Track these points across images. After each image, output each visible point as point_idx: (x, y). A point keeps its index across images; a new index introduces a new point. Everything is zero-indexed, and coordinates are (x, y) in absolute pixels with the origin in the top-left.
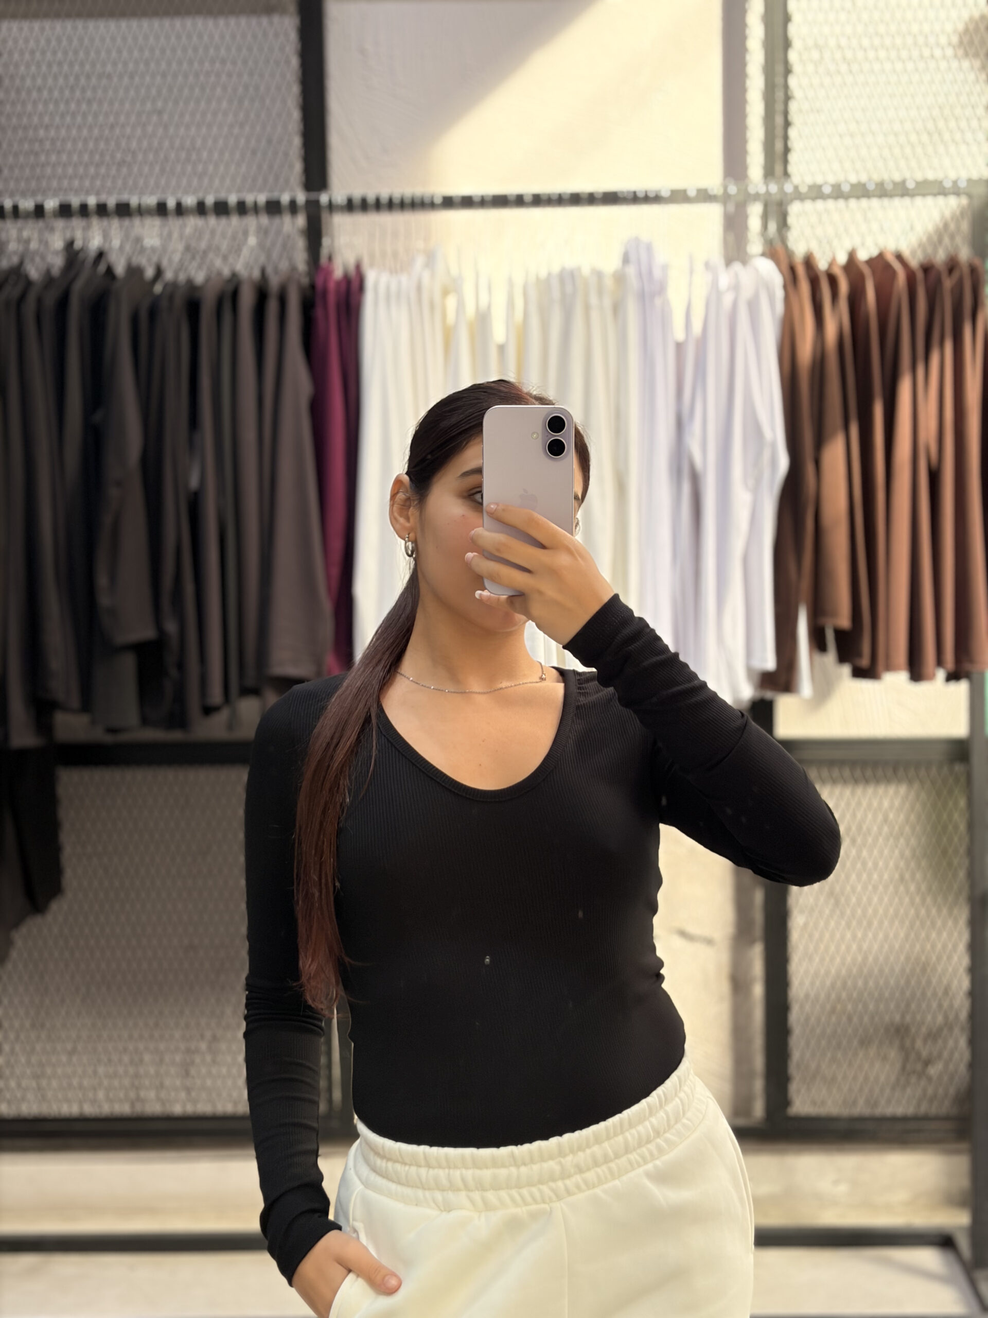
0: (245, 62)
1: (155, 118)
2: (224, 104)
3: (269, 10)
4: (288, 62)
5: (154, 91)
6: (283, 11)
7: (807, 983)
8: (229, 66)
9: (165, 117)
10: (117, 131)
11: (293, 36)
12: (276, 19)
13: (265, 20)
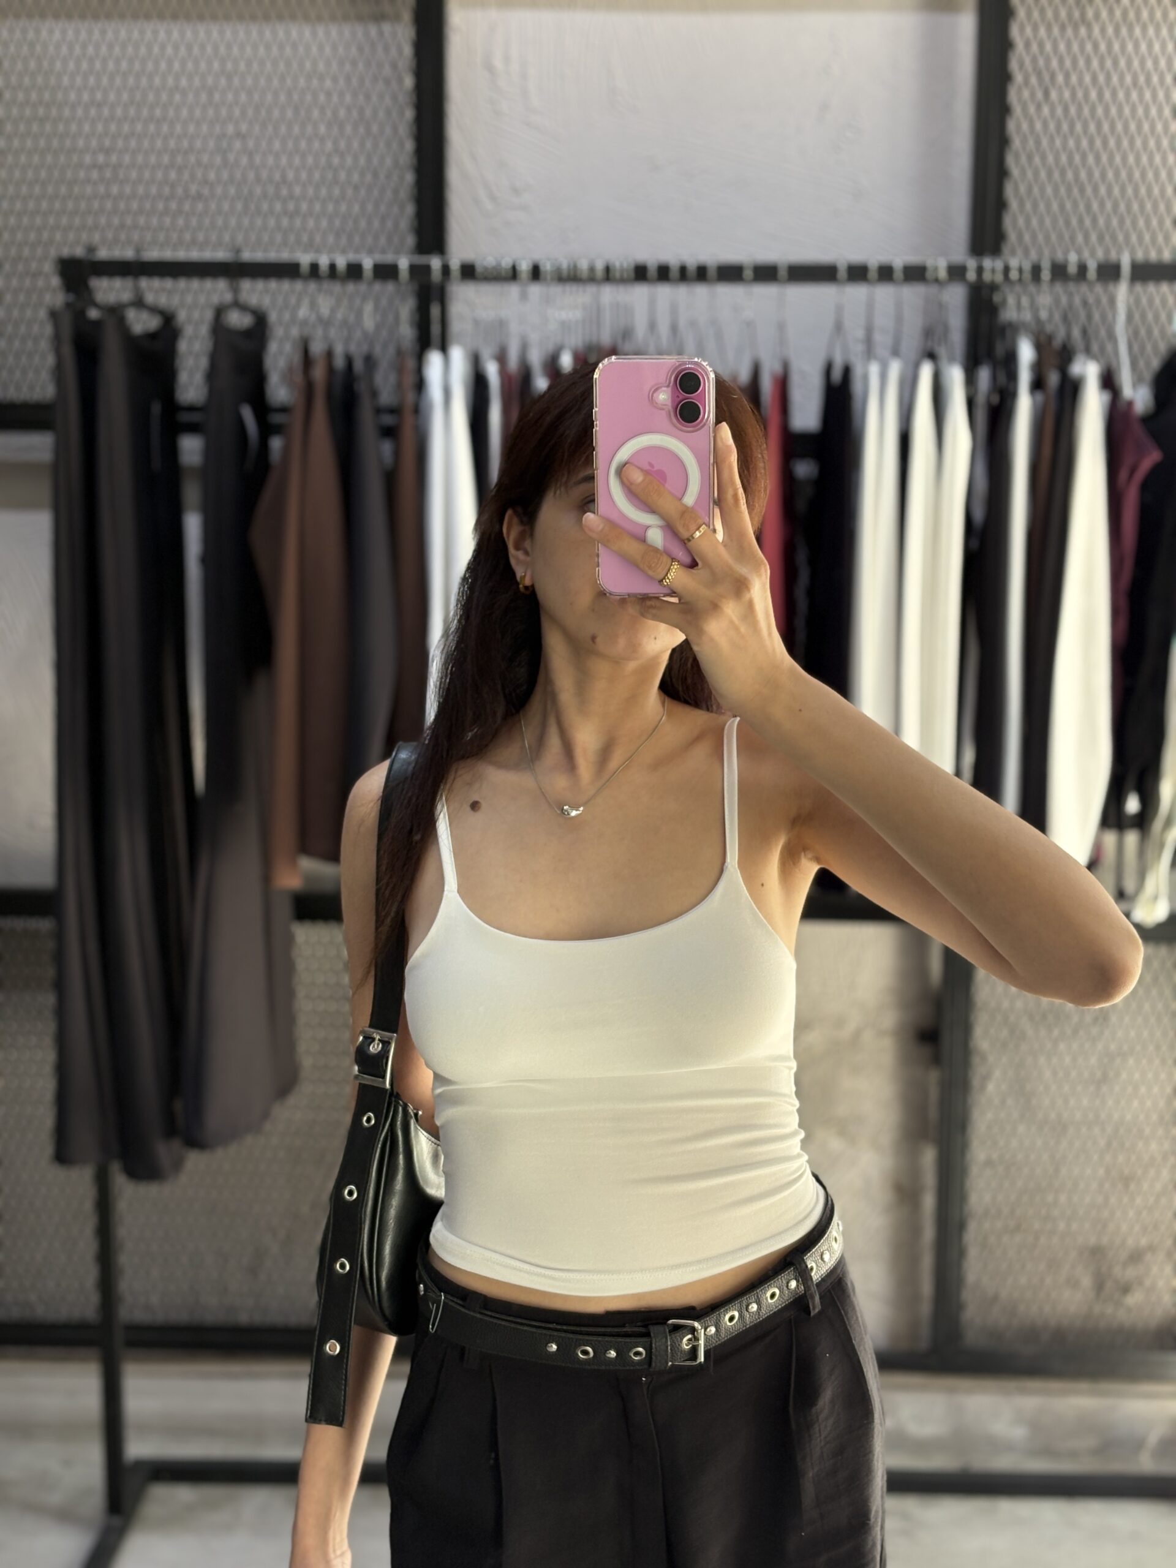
0: (348, 79)
1: (238, 145)
2: (322, 129)
3: (379, 18)
4: (400, 80)
5: (237, 112)
6: (397, 18)
7: (987, 1198)
8: (328, 83)
9: (251, 144)
10: (192, 159)
11: (408, 51)
12: (387, 27)
13: (373, 30)
